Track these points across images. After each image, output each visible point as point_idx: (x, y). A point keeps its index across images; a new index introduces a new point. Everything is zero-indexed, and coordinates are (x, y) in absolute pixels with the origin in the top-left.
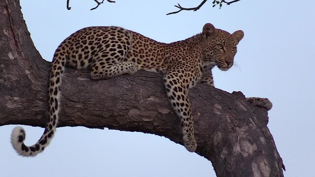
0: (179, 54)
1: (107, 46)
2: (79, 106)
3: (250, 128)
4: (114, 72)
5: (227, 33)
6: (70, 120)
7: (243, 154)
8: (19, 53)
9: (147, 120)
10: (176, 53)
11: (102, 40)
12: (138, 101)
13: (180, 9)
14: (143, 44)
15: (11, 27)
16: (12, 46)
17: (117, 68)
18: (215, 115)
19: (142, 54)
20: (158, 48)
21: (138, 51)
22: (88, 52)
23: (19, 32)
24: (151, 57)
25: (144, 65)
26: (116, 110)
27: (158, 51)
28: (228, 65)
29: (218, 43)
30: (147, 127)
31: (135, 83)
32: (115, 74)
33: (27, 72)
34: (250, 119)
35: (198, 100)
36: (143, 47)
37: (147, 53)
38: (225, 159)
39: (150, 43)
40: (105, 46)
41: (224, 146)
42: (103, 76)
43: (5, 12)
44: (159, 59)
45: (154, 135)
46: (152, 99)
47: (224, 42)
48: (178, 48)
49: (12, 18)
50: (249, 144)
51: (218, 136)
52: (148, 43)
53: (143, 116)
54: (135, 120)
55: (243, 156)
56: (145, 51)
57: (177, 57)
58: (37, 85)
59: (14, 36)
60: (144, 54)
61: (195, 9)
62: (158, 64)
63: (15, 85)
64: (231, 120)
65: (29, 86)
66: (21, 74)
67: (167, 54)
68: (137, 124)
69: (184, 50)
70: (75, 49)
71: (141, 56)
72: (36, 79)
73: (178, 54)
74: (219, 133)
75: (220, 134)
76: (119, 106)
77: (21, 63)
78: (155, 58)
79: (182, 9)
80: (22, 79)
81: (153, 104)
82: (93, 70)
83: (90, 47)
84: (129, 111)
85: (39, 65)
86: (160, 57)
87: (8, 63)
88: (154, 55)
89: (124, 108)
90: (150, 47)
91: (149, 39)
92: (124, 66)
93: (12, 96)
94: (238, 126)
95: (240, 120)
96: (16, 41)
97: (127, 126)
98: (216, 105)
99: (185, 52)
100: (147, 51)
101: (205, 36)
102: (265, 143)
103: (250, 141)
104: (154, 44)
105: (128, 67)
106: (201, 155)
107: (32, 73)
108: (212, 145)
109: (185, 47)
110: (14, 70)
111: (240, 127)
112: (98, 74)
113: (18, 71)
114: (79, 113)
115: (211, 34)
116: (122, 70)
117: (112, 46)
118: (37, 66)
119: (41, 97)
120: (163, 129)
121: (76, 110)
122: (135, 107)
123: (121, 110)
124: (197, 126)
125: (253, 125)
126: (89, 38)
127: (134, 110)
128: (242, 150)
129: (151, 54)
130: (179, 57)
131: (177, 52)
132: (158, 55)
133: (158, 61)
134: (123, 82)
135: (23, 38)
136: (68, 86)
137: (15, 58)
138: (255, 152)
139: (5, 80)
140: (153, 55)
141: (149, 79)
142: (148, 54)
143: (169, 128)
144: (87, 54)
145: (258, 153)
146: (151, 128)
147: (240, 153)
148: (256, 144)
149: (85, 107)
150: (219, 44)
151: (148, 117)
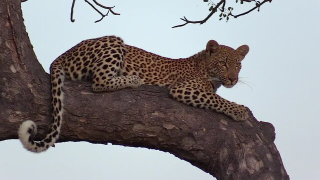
0: (187, 71)
1: (100, 55)
2: (83, 121)
3: (257, 144)
4: (116, 84)
5: (230, 49)
6: (72, 135)
7: (249, 170)
8: (22, 66)
9: (152, 135)
10: (184, 71)
11: (95, 49)
12: (142, 116)
13: (186, 22)
14: (144, 59)
15: (14, 39)
16: (15, 60)
17: (119, 81)
18: (221, 130)
19: (144, 69)
20: (163, 63)
21: (139, 65)
22: (81, 63)
23: (22, 45)
24: (154, 72)
25: (147, 79)
26: (120, 125)
27: (163, 67)
28: (232, 82)
29: (221, 60)
30: (152, 143)
31: (139, 98)
32: (117, 87)
33: (30, 86)
34: (257, 135)
35: (204, 115)
36: (144, 62)
37: (149, 67)
38: (231, 175)
39: (153, 58)
40: (98, 55)
41: (230, 163)
42: (104, 89)
43: (8, 24)
44: (163, 74)
45: (158, 150)
46: (156, 114)
47: (226, 59)
48: (185, 65)
49: (15, 31)
50: (255, 161)
51: (224, 153)
52: (151, 58)
53: (148, 132)
54: (139, 136)
55: (249, 173)
56: (148, 66)
57: (184, 74)
58: (39, 98)
59: (17, 49)
60: (147, 69)
61: (202, 22)
62: (162, 78)
63: (17, 98)
64: (237, 136)
65: (32, 99)
66: (23, 87)
67: (174, 71)
68: (141, 139)
69: (192, 66)
70: (67, 62)
71: (143, 70)
72: (39, 92)
73: (185, 71)
74: (225, 149)
75: (226, 151)
76: (123, 121)
77: (23, 76)
78: (158, 73)
79: (188, 22)
80: (24, 93)
81: (158, 119)
82: (94, 82)
83: (81, 58)
84: (133, 127)
85: (41, 79)
86: (164, 72)
87: (10, 77)
88: (158, 70)
89: (128, 123)
90: (152, 62)
91: (151, 53)
92: (127, 80)
93: (14, 110)
94: (244, 142)
95: (246, 136)
96: (18, 54)
97: (131, 142)
98: (222, 121)
99: (192, 68)
100: (150, 65)
101: (208, 53)
102: (272, 160)
103: (256, 158)
104: (158, 59)
105: (131, 80)
106: (206, 171)
107: (35, 87)
108: (218, 161)
109: (192, 62)
110: (17, 83)
111: (246, 143)
112: (99, 86)
113: (20, 85)
114: (82, 128)
115: (214, 51)
116: (125, 83)
117: (105, 54)
118: (40, 80)
119: (43, 112)
120: (167, 145)
121: (79, 125)
122: (140, 122)
123: (125, 125)
124: (202, 142)
125: (260, 142)
126: (80, 50)
127: (139, 125)
128: (248, 167)
129: (154, 69)
130: (187, 74)
131: (184, 69)
132: (162, 70)
133: (162, 76)
134: (127, 96)
135: (25, 50)
136: (72, 100)
137: (17, 72)
138: (261, 169)
139: (7, 94)
140: (156, 70)
141: (153, 94)
142: (151, 69)
143: (174, 144)
144: (79, 66)
145: (264, 170)
146: (156, 144)
147: (246, 170)
148: (263, 161)
149: (89, 122)
150: (221, 62)
151: (153, 132)
